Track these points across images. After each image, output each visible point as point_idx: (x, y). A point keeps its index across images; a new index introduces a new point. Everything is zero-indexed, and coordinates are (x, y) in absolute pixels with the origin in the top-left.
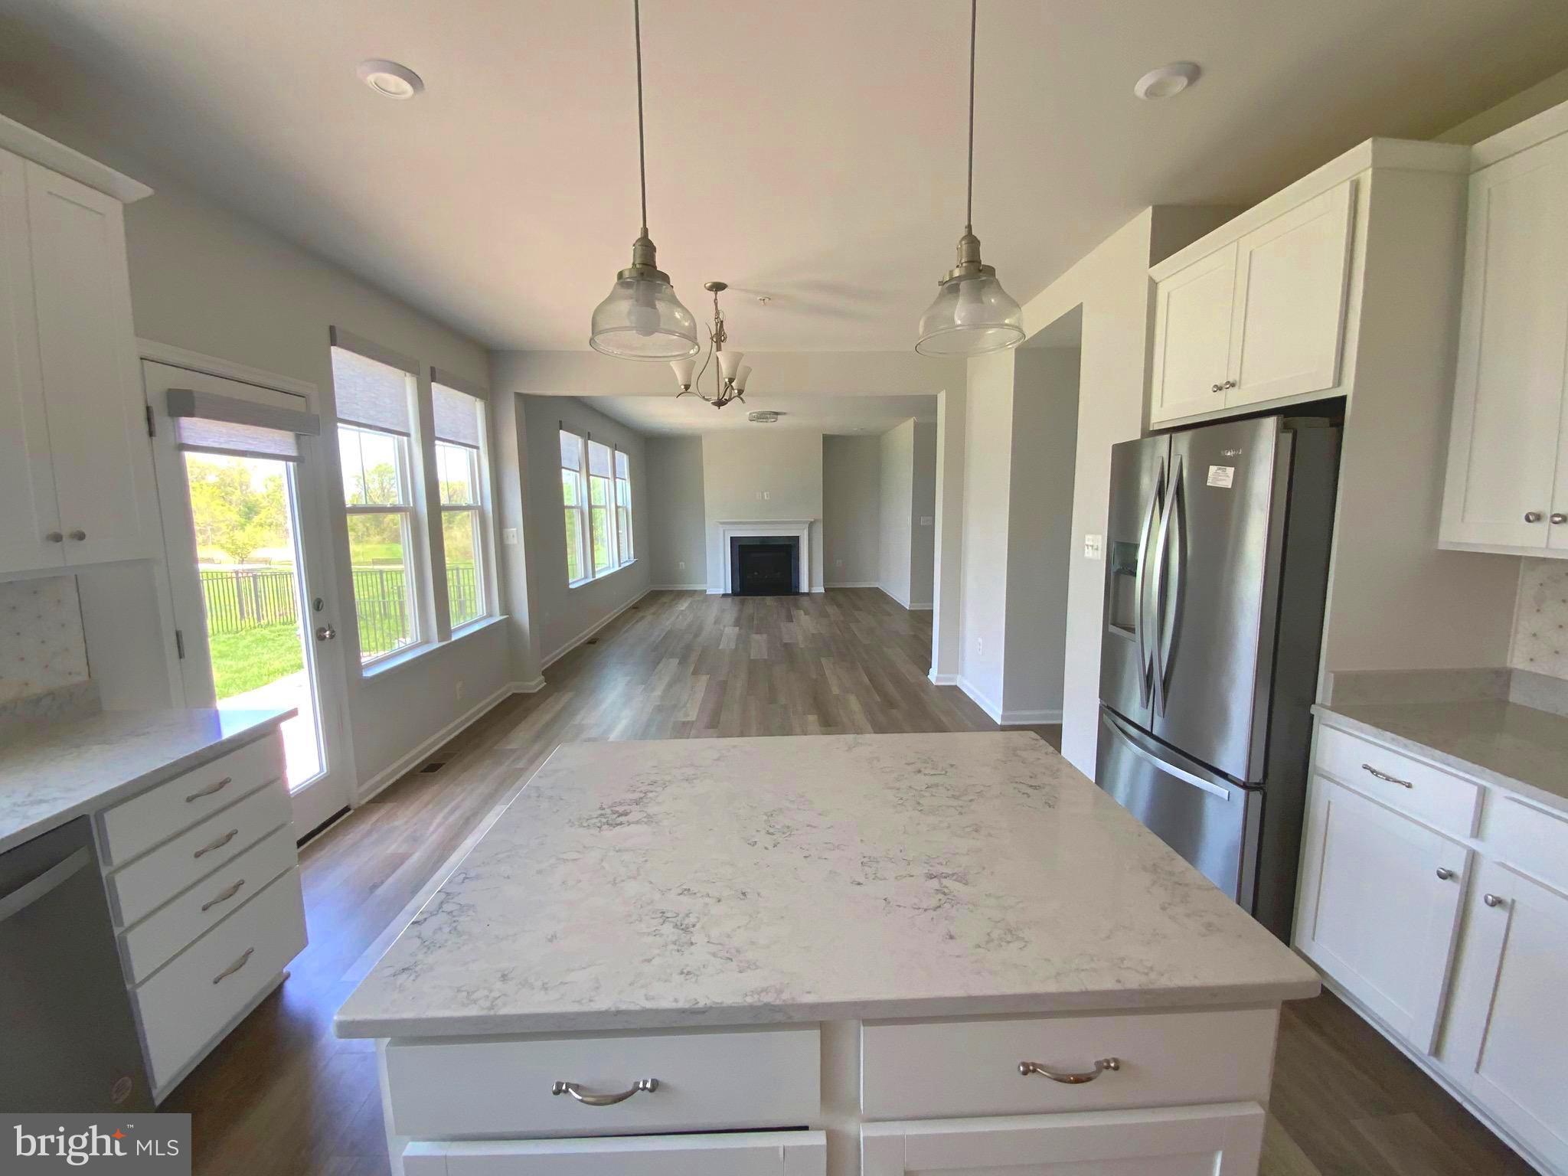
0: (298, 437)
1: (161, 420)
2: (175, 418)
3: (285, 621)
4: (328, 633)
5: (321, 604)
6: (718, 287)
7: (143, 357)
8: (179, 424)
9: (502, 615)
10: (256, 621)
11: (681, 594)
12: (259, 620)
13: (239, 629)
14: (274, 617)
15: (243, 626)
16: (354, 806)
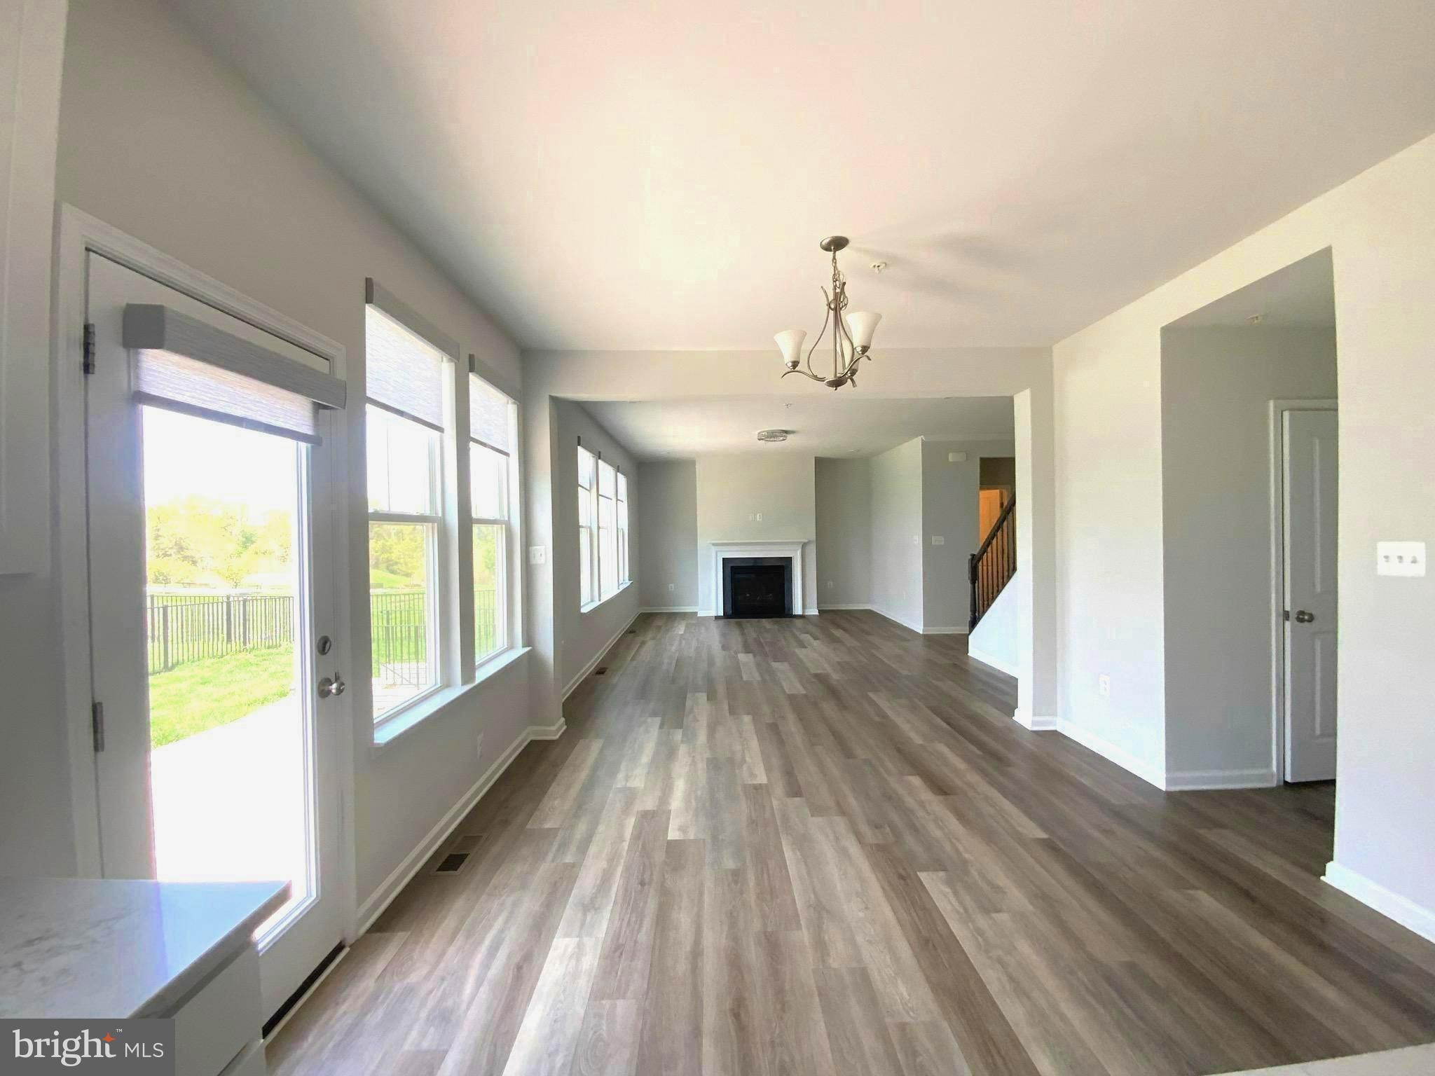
0: (318, 407)
1: (106, 348)
2: (132, 351)
3: (270, 644)
4: (334, 686)
5: (328, 644)
6: (838, 244)
7: (90, 247)
8: (137, 361)
9: (524, 646)
10: (242, 644)
11: (673, 617)
12: (245, 643)
13: (225, 654)
14: (259, 640)
15: (229, 650)
16: (350, 940)
